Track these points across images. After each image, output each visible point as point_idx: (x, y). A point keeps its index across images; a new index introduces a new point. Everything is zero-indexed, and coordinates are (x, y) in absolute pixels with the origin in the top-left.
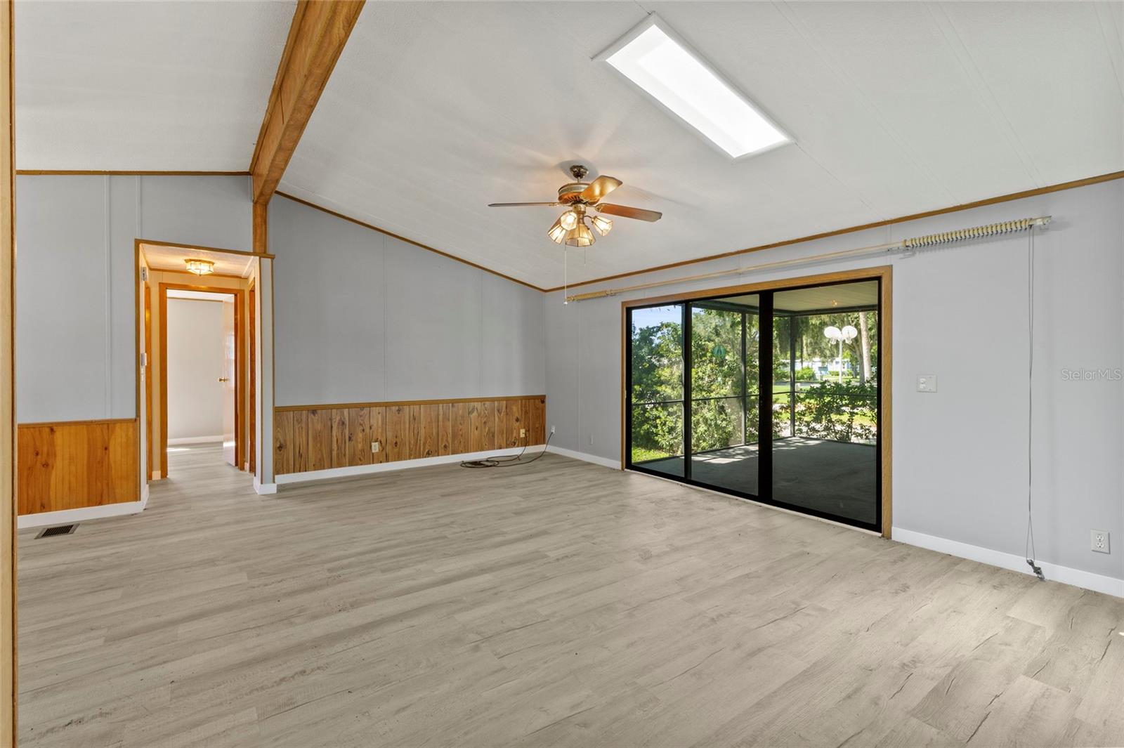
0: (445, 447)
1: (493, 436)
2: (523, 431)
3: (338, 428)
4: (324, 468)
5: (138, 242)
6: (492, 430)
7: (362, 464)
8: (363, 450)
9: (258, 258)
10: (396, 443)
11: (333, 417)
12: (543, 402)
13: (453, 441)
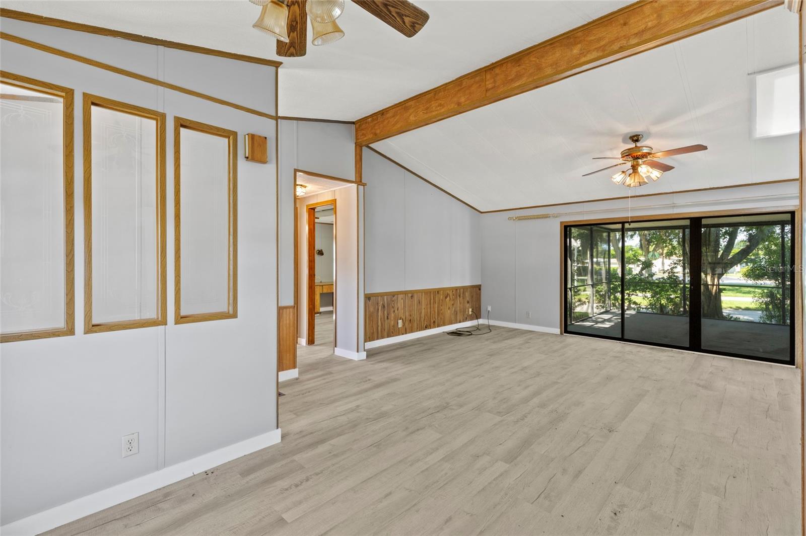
0: (434, 322)
1: (457, 314)
2: (470, 310)
3: (381, 310)
4: (374, 340)
5: (296, 171)
6: (456, 310)
7: (393, 336)
8: (394, 326)
9: (356, 185)
10: (410, 320)
11: (379, 302)
12: (480, 289)
13: (438, 318)
